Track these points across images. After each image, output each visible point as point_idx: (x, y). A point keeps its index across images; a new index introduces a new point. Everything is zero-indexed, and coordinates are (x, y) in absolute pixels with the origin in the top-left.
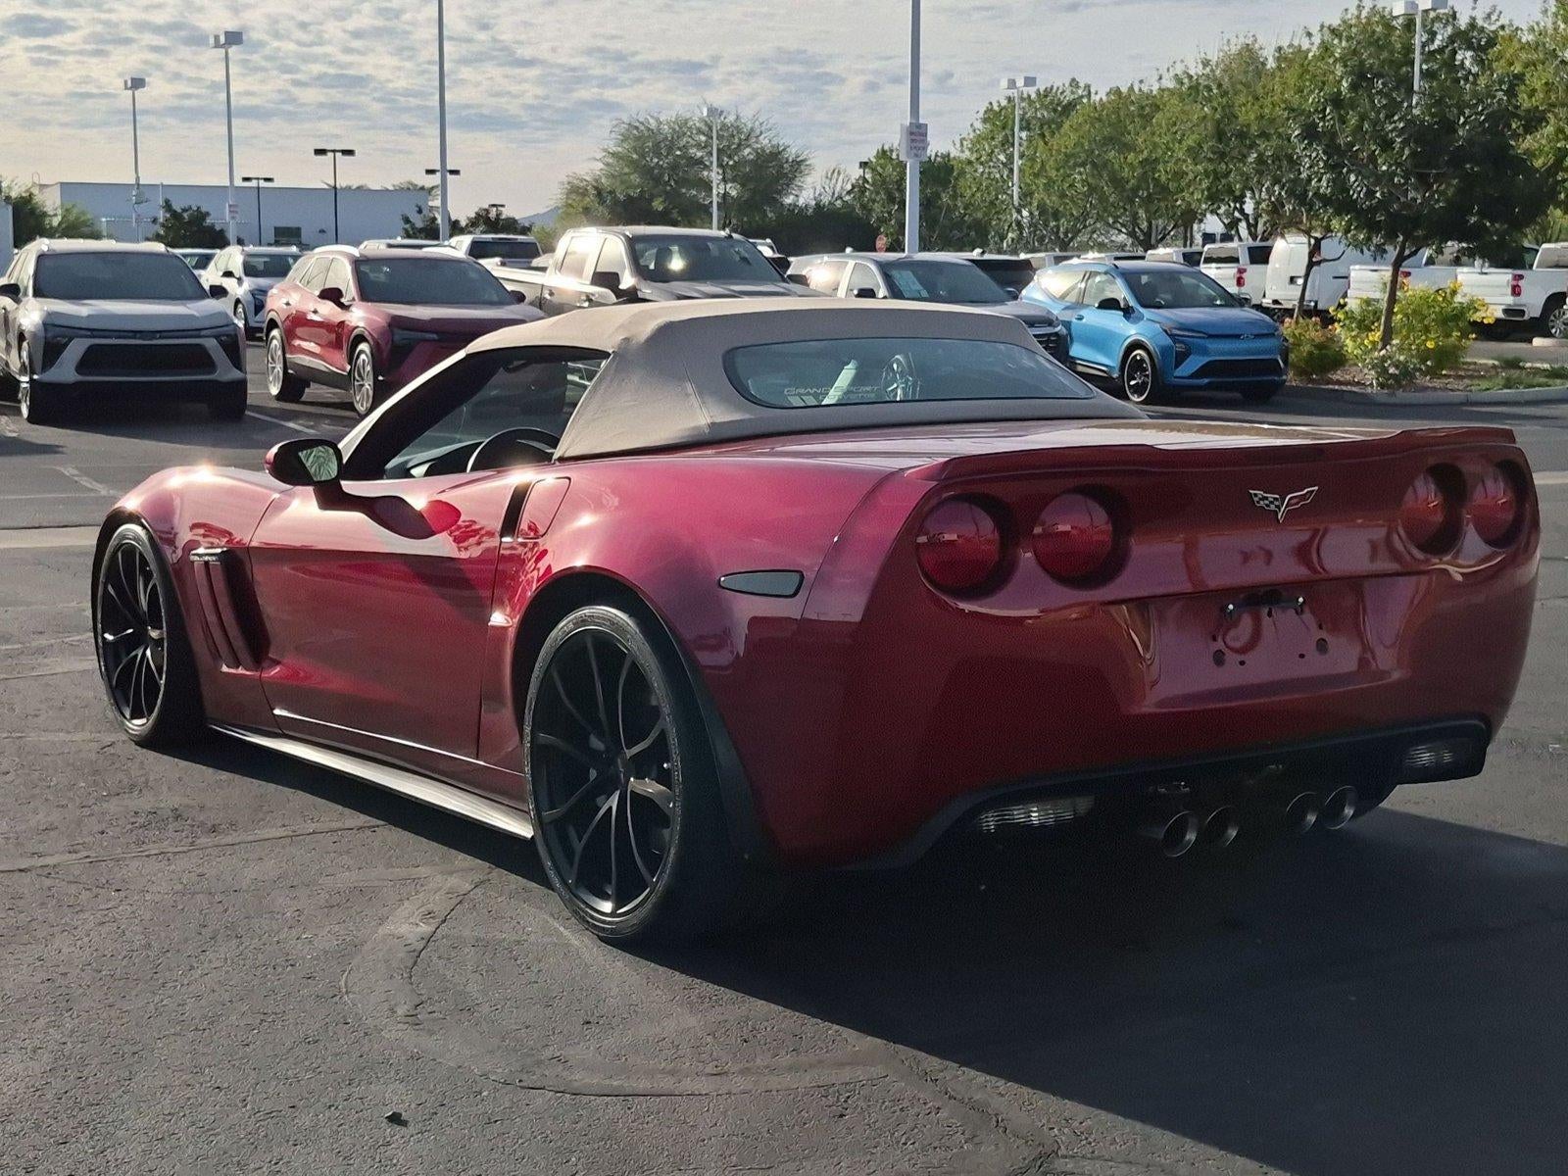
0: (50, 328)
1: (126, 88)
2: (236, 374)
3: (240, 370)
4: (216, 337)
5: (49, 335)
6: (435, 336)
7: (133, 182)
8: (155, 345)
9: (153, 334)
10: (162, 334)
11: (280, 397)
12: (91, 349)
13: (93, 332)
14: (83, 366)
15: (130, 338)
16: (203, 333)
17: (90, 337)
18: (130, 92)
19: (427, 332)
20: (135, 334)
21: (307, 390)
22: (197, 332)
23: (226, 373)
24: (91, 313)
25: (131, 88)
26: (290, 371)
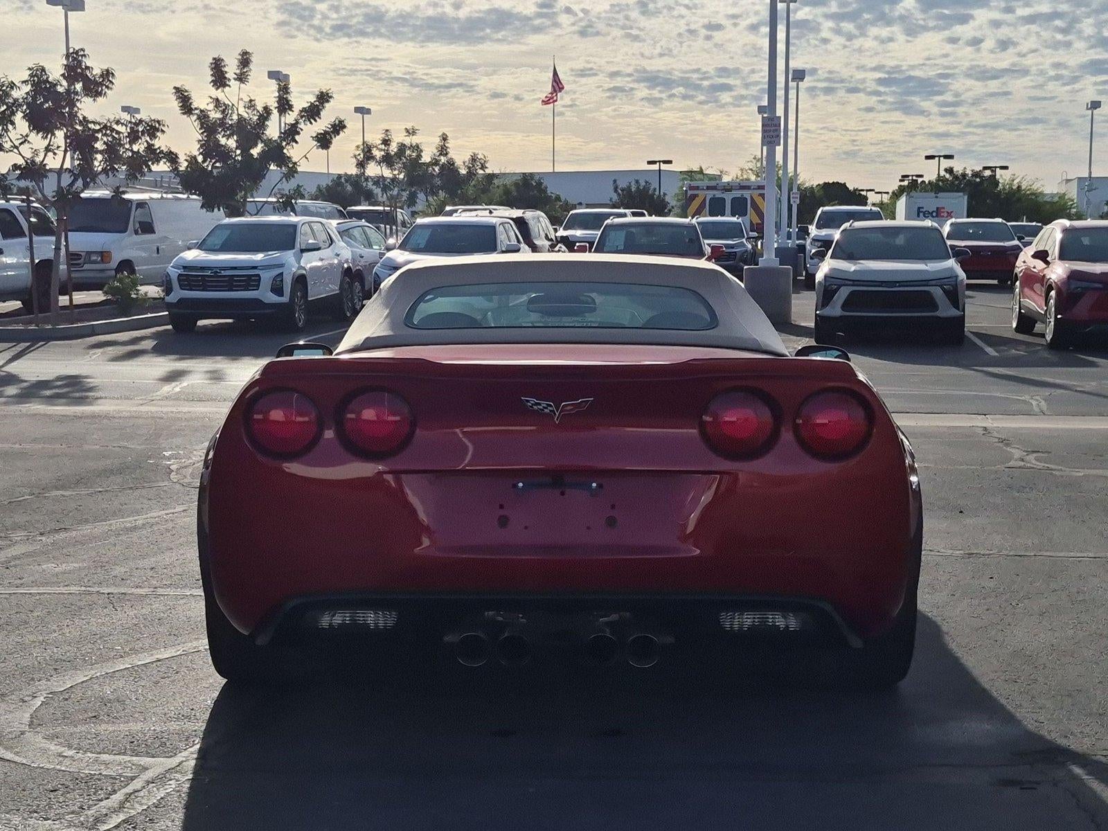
0: (827, 279)
1: (1087, 109)
2: (954, 312)
3: (957, 308)
4: (941, 286)
5: (827, 284)
6: (1100, 286)
7: (1087, 176)
8: (895, 291)
9: (894, 283)
10: (901, 283)
11: (1018, 330)
12: (852, 293)
13: (855, 282)
14: (845, 306)
15: (879, 286)
16: (931, 283)
17: (852, 285)
18: (1090, 112)
19: (1094, 282)
20: (882, 283)
21: (1036, 325)
22: (926, 282)
23: (946, 310)
24: (858, 269)
25: (1090, 108)
26: (1022, 311)
